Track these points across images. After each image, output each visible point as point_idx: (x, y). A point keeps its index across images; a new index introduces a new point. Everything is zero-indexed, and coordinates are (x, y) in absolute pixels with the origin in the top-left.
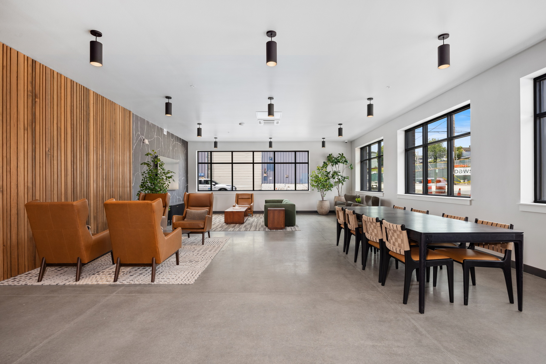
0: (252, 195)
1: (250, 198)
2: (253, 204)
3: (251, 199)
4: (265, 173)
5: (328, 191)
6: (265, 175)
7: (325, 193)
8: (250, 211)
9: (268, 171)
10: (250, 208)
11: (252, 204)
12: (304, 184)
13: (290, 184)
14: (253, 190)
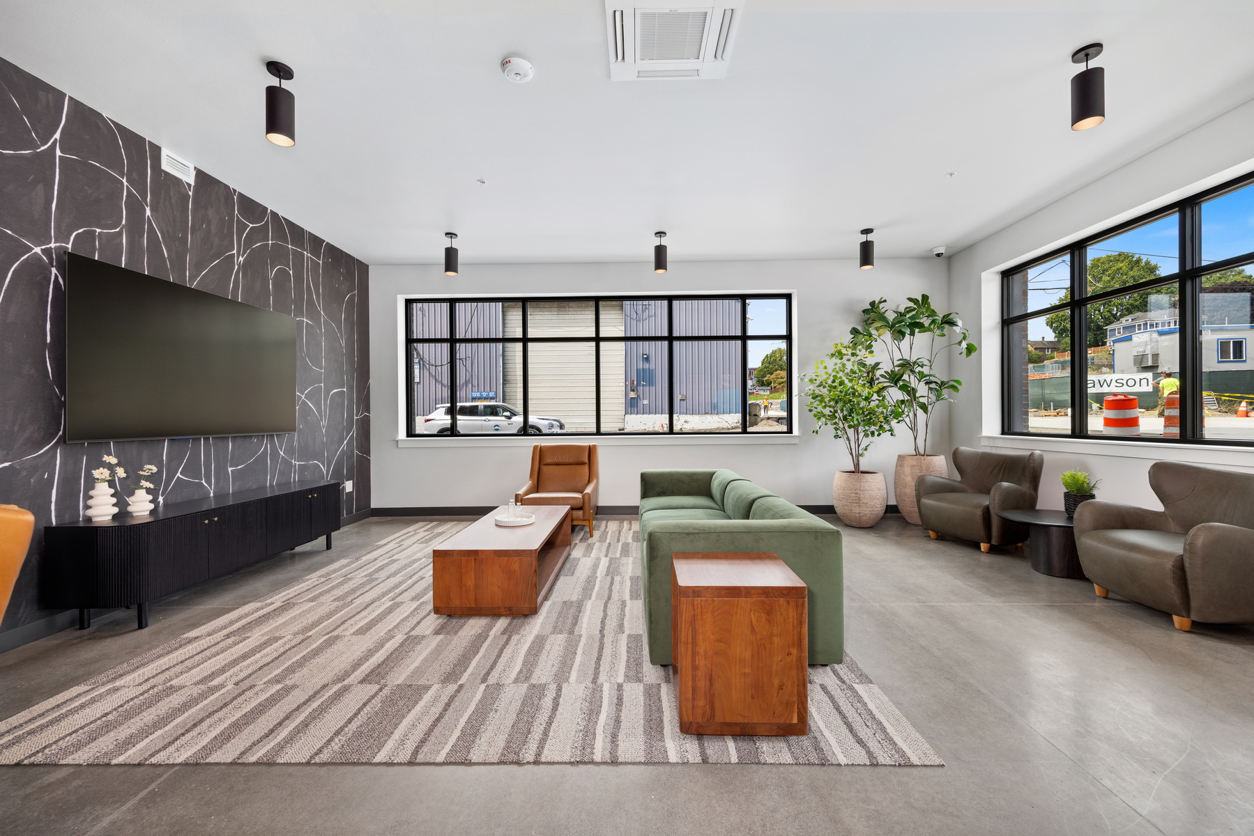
0: (591, 451)
1: (584, 464)
2: (596, 490)
3: (587, 466)
4: (633, 391)
5: (879, 435)
6: (632, 395)
7: (865, 442)
8: (581, 517)
9: (640, 386)
10: (579, 504)
11: (588, 490)
12: (721, 416)
13: (688, 416)
14: (598, 433)
